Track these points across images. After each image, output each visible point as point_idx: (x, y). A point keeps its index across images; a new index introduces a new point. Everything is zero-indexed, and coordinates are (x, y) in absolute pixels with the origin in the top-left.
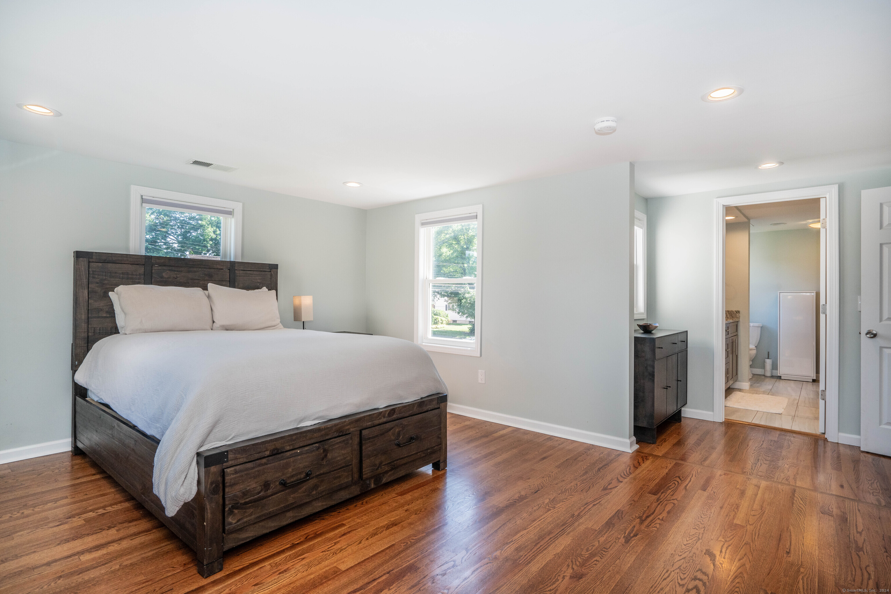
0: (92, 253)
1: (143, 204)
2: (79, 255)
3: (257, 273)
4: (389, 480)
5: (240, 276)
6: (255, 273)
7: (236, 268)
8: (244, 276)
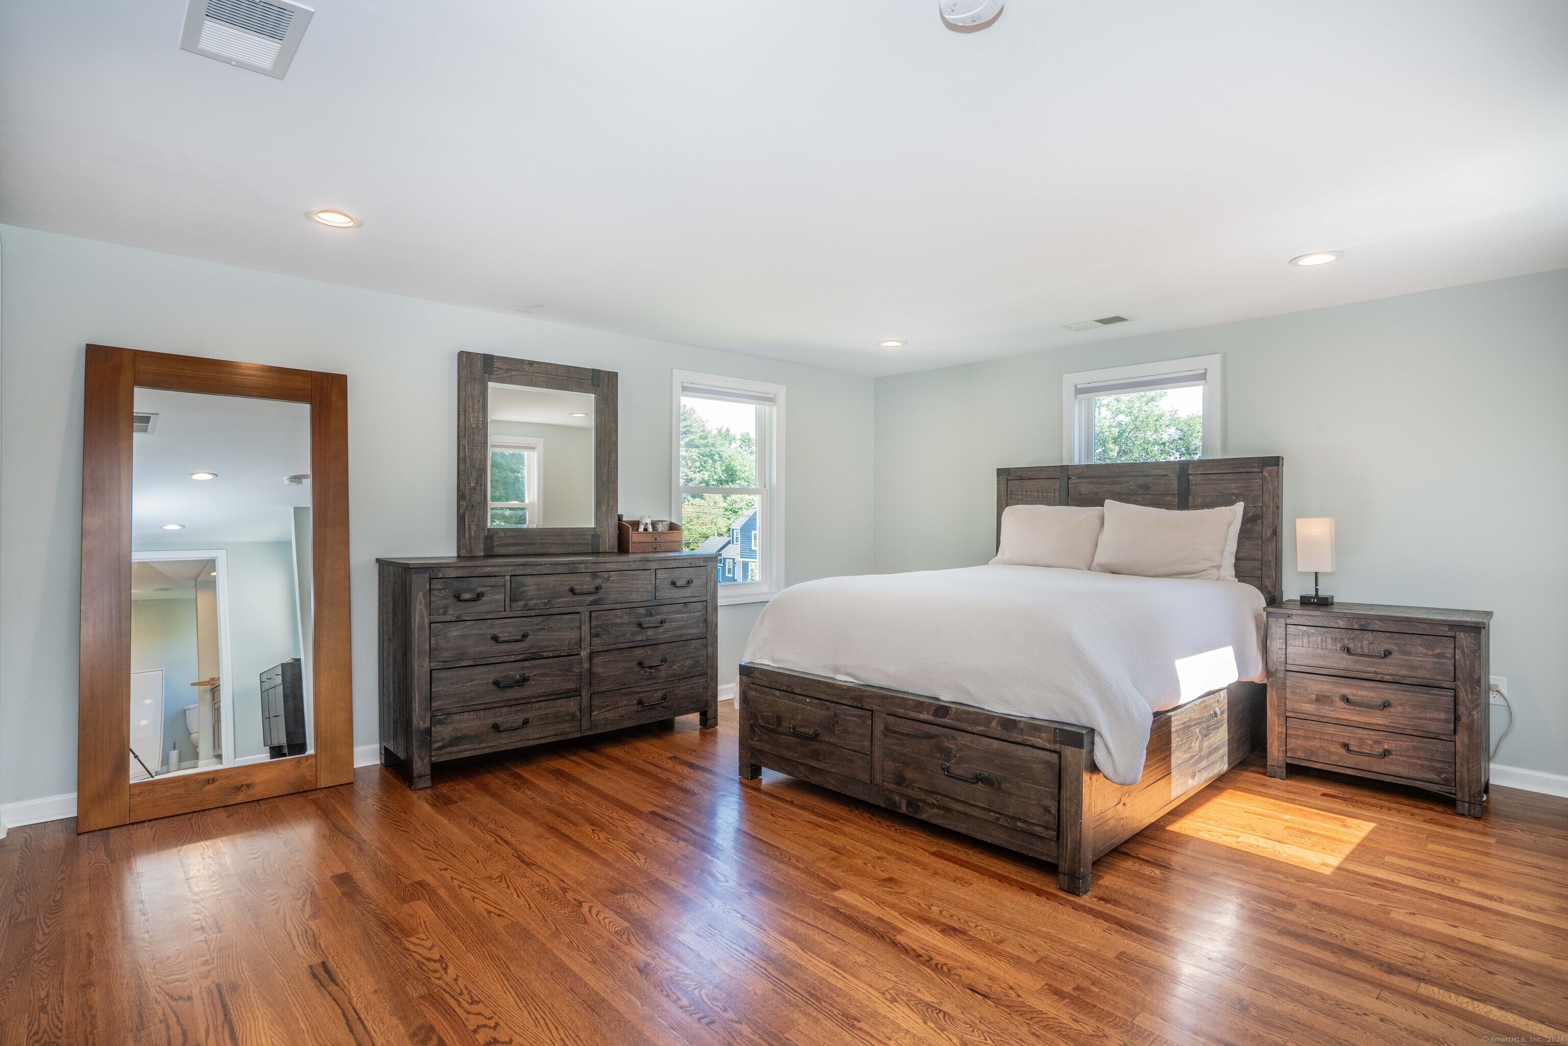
0: (1010, 469)
1: (1078, 396)
2: (1000, 472)
3: (1230, 477)
4: (934, 822)
5: (1196, 485)
6: (1227, 477)
7: (1190, 472)
8: (1206, 485)
